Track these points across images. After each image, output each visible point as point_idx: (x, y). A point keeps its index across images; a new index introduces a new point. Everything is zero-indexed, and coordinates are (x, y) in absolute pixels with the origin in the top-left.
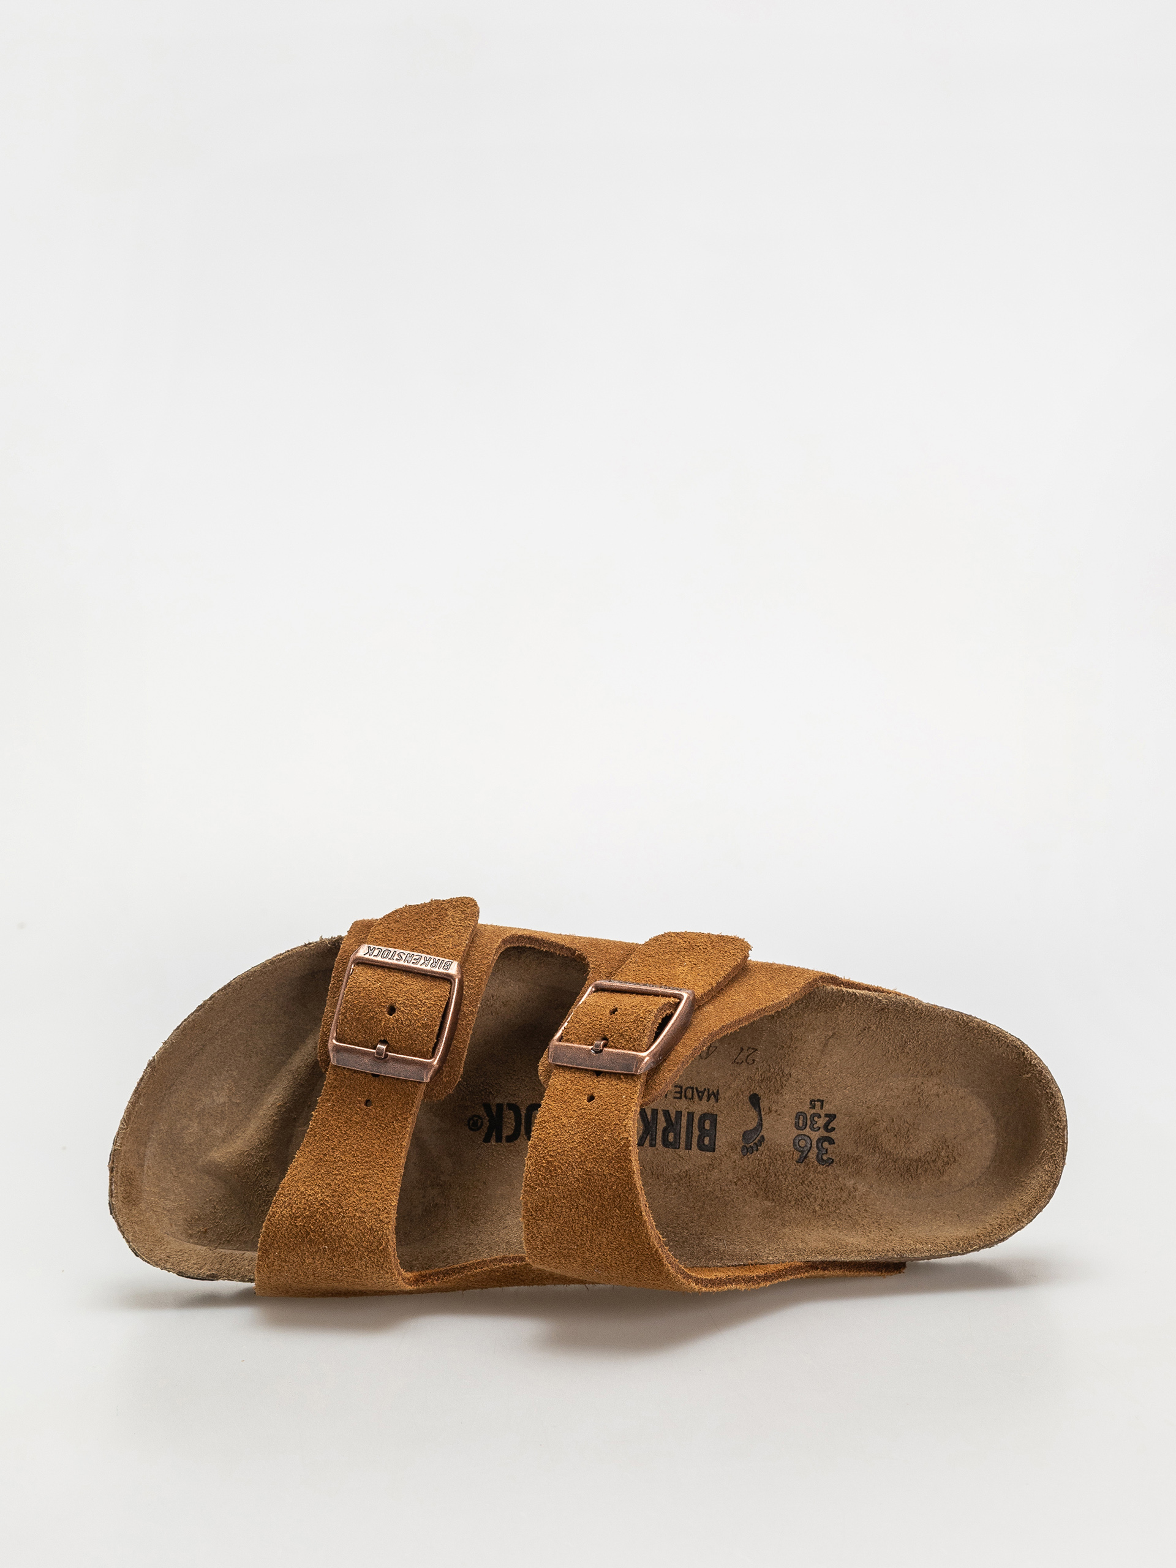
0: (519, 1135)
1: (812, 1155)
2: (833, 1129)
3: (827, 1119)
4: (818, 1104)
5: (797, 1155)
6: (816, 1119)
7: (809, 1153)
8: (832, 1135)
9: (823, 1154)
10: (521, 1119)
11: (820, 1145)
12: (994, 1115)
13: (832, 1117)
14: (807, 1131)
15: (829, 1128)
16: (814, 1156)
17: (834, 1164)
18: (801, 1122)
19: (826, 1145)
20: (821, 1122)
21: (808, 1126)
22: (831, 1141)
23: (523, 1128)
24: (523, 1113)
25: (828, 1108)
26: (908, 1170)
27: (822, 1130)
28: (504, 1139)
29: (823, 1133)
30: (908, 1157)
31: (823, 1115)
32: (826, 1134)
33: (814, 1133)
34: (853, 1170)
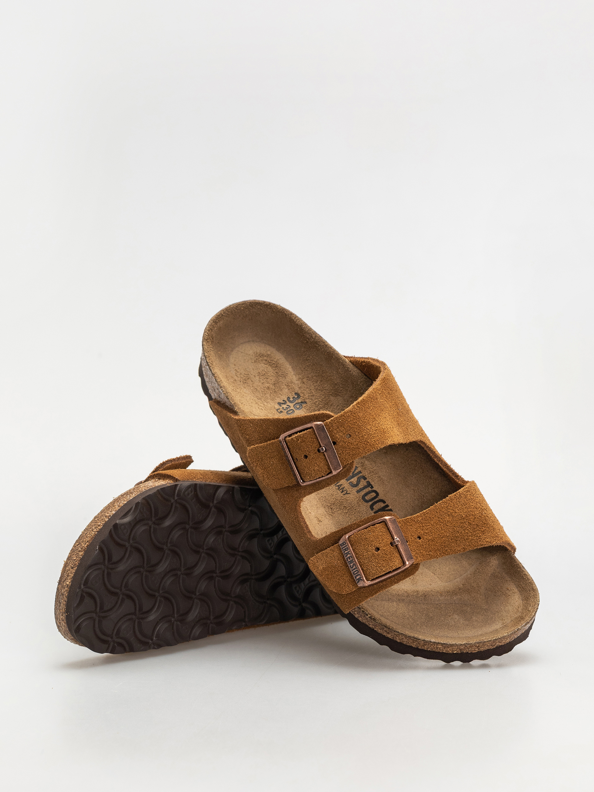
0: (380, 500)
1: (300, 401)
2: (283, 401)
3: (281, 405)
4: (279, 411)
5: (304, 405)
6: (285, 408)
7: (300, 402)
8: (286, 399)
9: (295, 398)
10: (374, 502)
11: (293, 401)
12: (232, 351)
13: (280, 404)
14: (292, 408)
15: (284, 402)
16: (299, 400)
17: (296, 392)
18: (291, 412)
19: (291, 399)
20: (285, 406)
21: (290, 409)
22: (288, 398)
23: (376, 500)
24: (371, 503)
25: (277, 407)
26: (276, 367)
27: (287, 404)
28: (386, 504)
29: (288, 403)
30: (272, 370)
31: (282, 407)
32: (287, 401)
33: (291, 406)
34: (293, 385)
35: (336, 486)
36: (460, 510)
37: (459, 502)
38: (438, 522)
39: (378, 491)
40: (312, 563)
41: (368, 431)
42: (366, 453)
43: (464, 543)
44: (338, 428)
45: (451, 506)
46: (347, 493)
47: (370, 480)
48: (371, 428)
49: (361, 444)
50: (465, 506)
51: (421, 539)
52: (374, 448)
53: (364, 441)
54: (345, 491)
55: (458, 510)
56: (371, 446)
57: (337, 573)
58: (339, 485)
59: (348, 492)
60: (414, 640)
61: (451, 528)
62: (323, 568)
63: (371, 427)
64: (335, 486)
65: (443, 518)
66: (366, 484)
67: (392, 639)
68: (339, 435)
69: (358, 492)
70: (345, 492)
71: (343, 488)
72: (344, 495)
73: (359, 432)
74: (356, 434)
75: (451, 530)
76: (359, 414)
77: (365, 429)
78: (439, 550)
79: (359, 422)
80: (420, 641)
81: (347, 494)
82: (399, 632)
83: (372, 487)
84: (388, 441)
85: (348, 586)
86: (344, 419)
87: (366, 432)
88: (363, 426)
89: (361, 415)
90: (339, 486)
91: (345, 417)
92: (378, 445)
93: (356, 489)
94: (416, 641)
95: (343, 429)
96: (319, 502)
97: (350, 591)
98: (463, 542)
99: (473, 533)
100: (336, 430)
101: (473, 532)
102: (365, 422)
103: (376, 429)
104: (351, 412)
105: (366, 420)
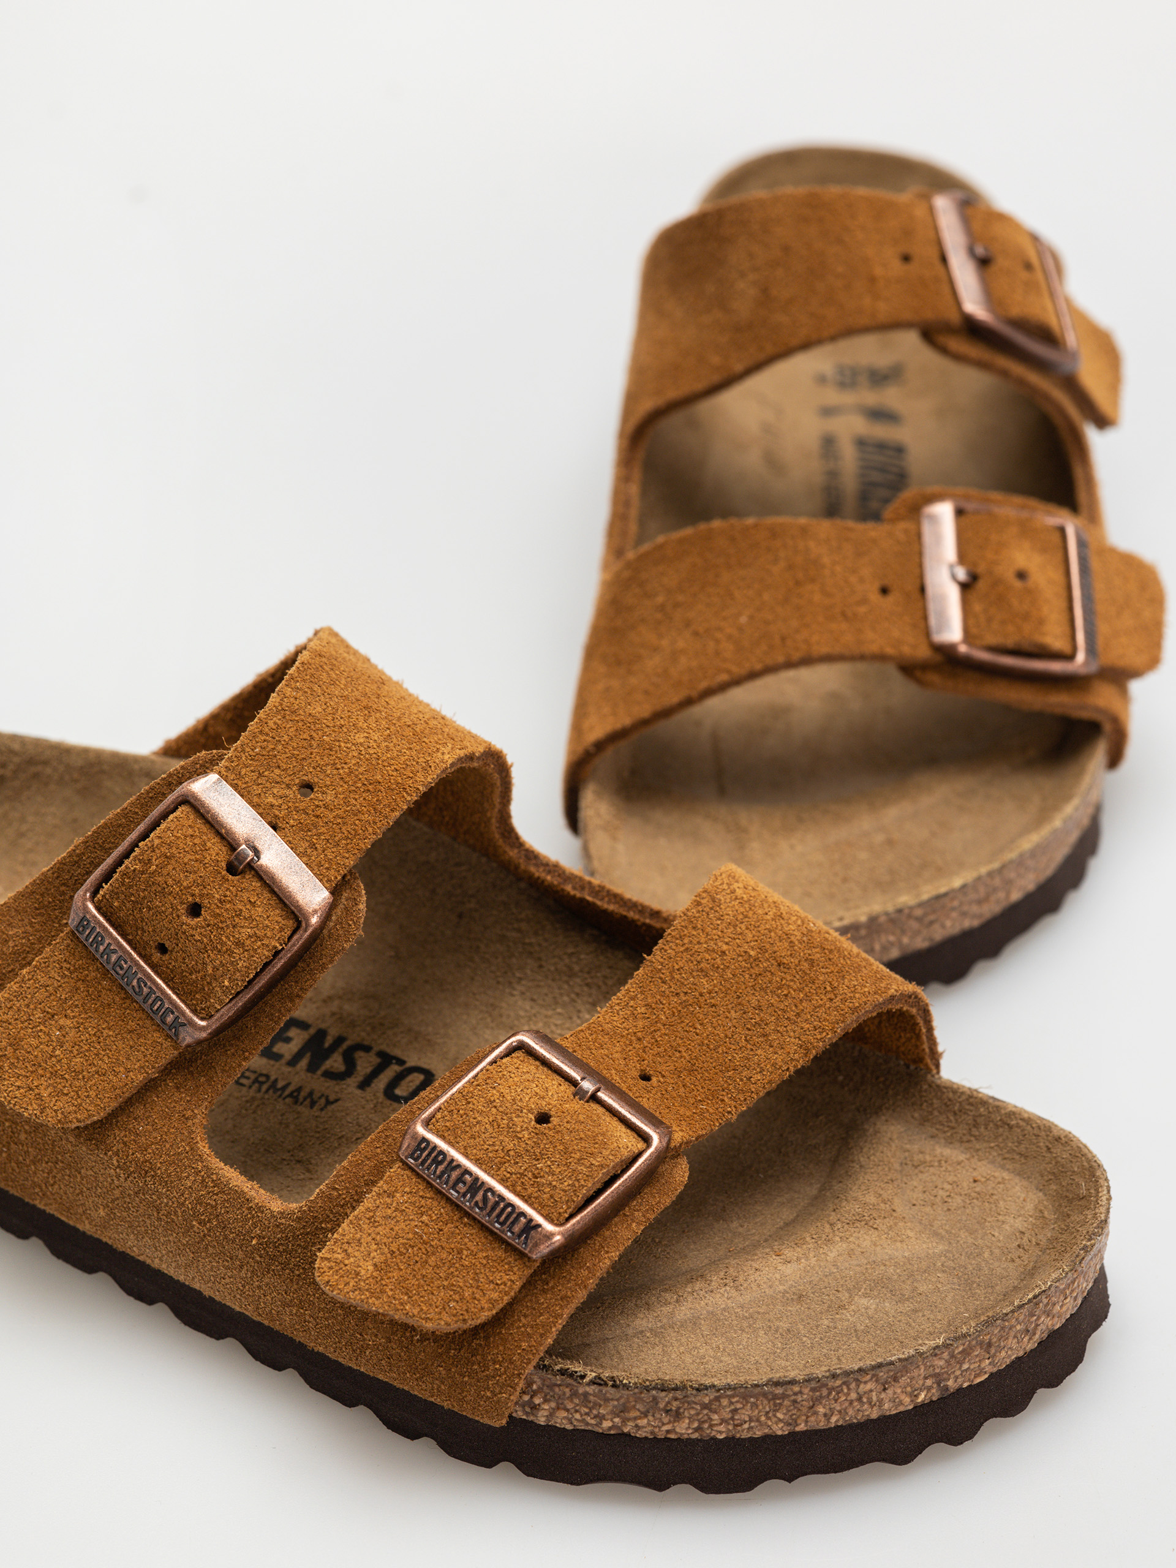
35: (284, 1099)
36: (735, 939)
37: (719, 919)
38: (679, 1008)
39: (425, 1066)
40: (331, 1268)
41: (362, 749)
42: (387, 817)
43: (794, 1032)
44: (261, 775)
45: (699, 943)
46: (329, 1102)
47: (384, 1047)
48: (367, 737)
49: (357, 797)
50: (742, 923)
51: (654, 1079)
52: (407, 793)
53: (364, 784)
54: (320, 1098)
55: (727, 944)
56: (393, 790)
57: (432, 1260)
58: (292, 1093)
59: (332, 1098)
60: (775, 1397)
61: (730, 1007)
62: (375, 1265)
63: (366, 734)
64: (280, 1100)
65: (690, 988)
66: (376, 1060)
67: (696, 1436)
68: (274, 796)
69: (365, 1084)
70: (323, 1101)
71: (311, 1094)
72: (322, 1109)
73: (335, 764)
74: (329, 772)
75: (732, 1012)
76: (310, 709)
77: (349, 745)
78: (723, 1090)
79: (320, 733)
80: (796, 1389)
81: (332, 1103)
82: (714, 1386)
83: (401, 1062)
84: (443, 754)
85: (492, 1282)
86: (268, 742)
87: (356, 754)
88: (339, 741)
89: (317, 709)
90: (295, 1094)
91: (267, 735)
92: (411, 778)
93: (352, 1082)
94: (784, 1396)
95: (277, 771)
96: (249, 1162)
97: (507, 1294)
98: (788, 1028)
99: (807, 989)
100: (259, 784)
101: (807, 986)
102: (342, 726)
103: (386, 733)
104: (278, 712)
105: (342, 721)
